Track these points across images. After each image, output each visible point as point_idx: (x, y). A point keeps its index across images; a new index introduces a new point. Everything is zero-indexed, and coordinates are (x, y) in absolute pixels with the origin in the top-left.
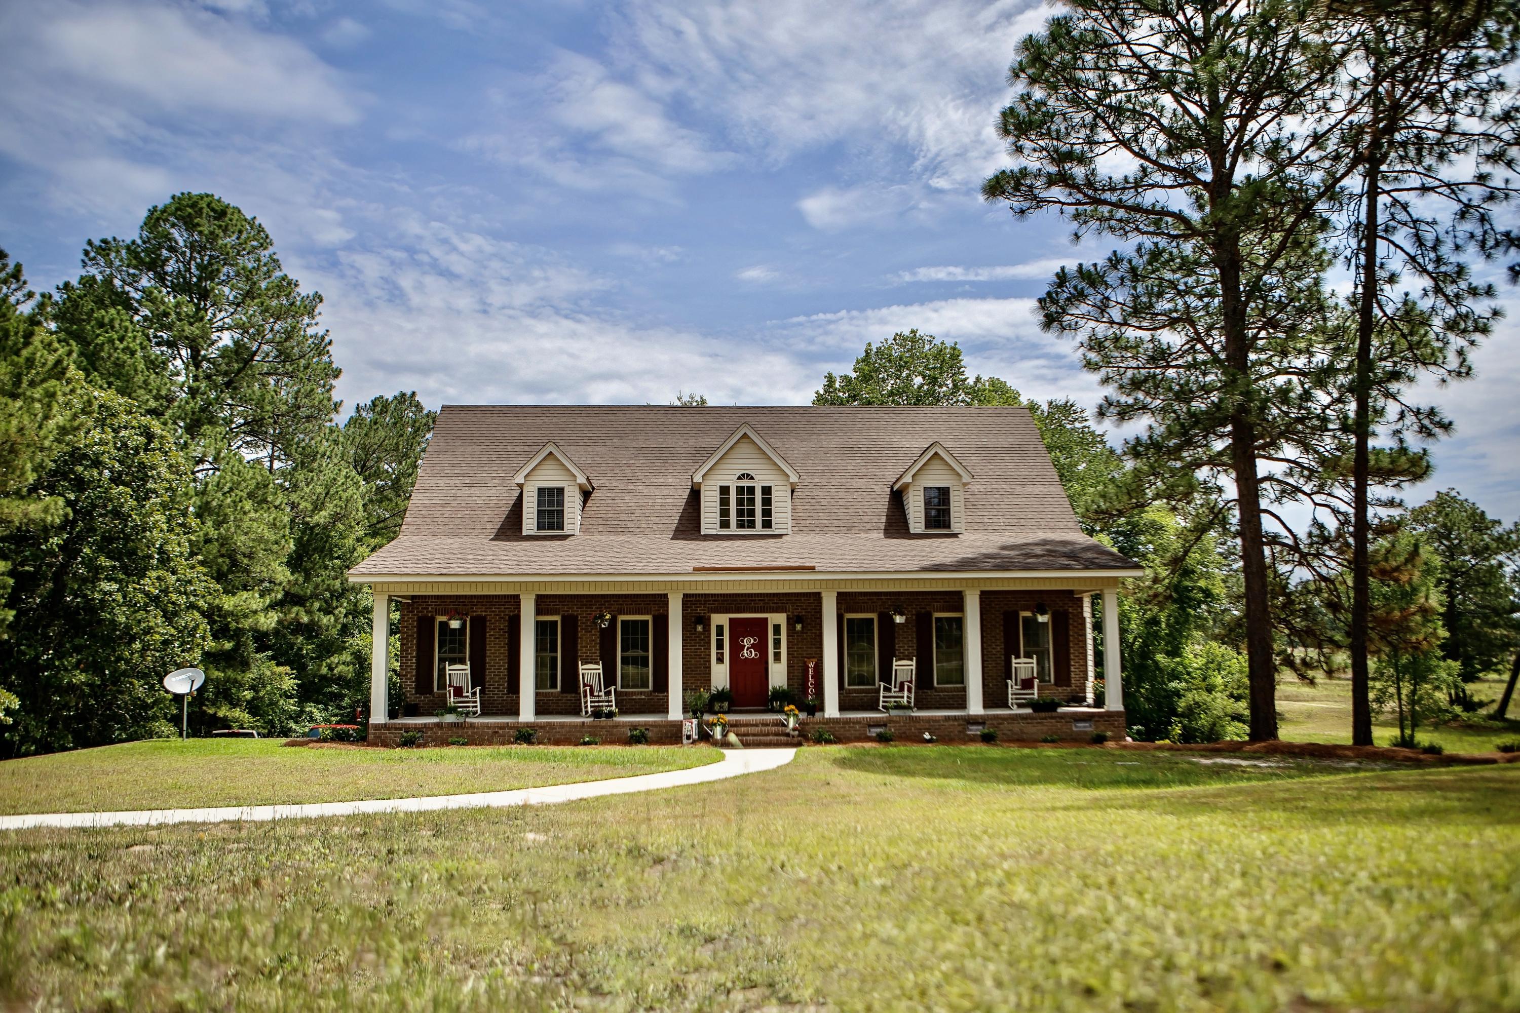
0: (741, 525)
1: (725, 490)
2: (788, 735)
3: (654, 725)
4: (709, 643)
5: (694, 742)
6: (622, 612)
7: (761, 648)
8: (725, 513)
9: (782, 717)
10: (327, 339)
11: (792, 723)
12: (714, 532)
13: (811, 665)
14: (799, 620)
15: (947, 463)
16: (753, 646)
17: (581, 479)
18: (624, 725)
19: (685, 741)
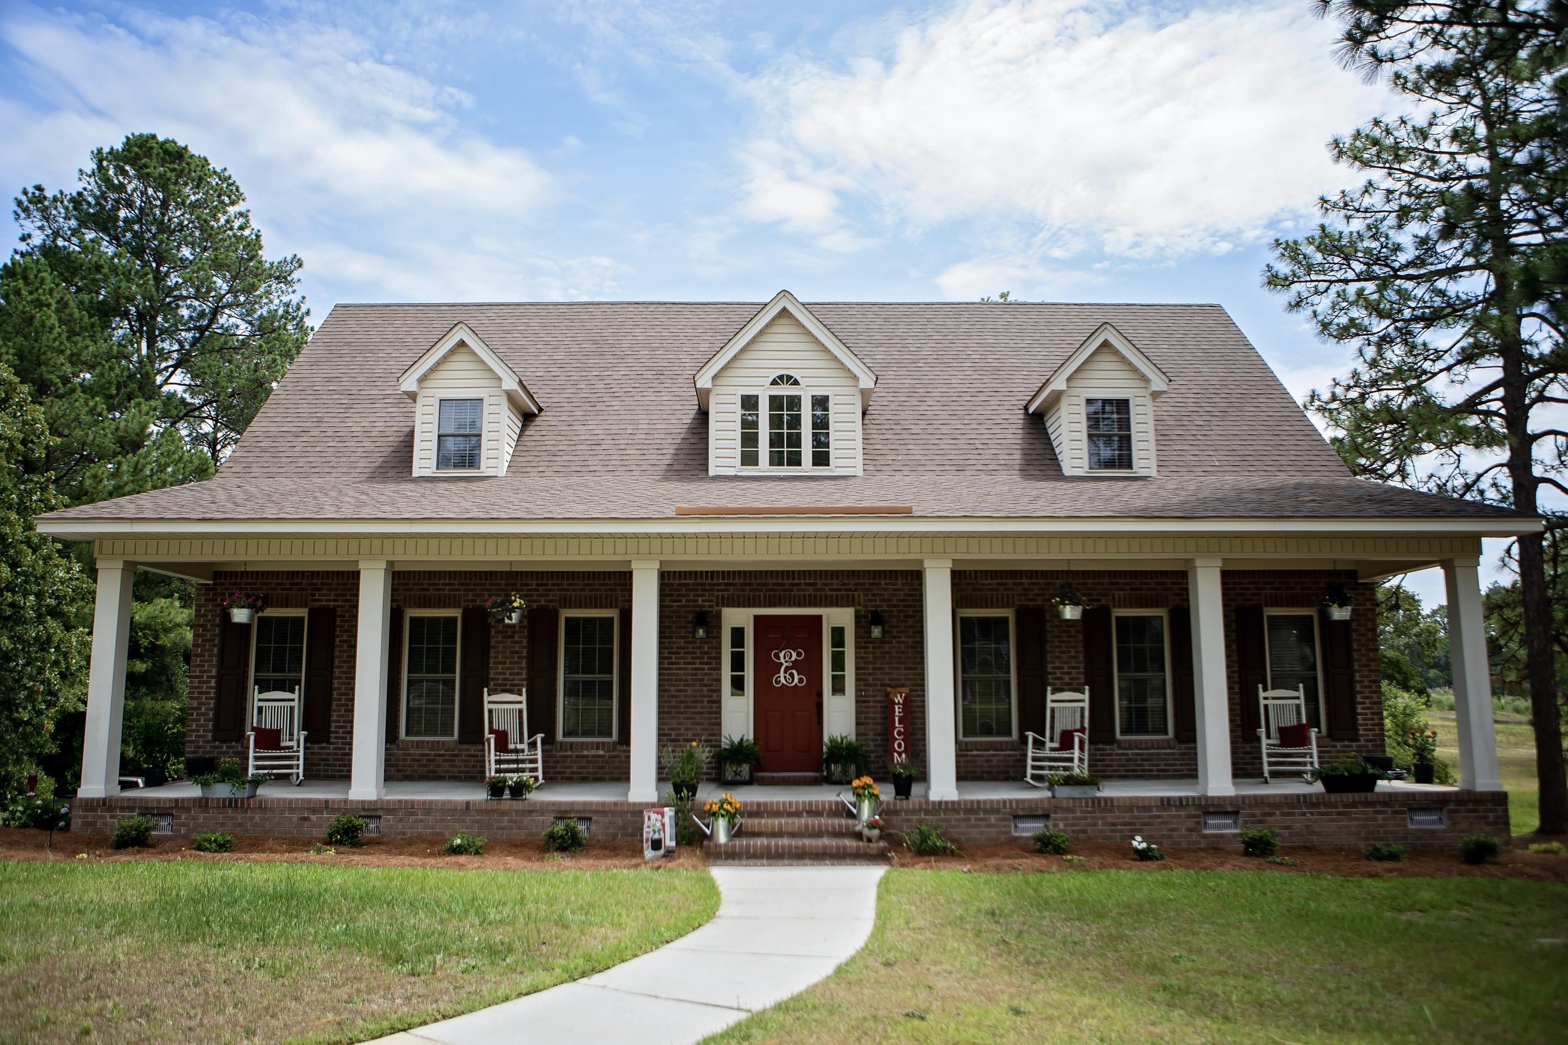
0: (776, 460)
1: (750, 403)
2: (859, 836)
3: (602, 810)
4: (718, 658)
5: (669, 854)
6: (567, 603)
7: (810, 668)
8: (749, 439)
9: (847, 797)
10: (304, 309)
11: (866, 811)
12: (732, 472)
13: (899, 699)
14: (877, 618)
15: (1124, 359)
16: (795, 665)
17: (510, 384)
18: (544, 808)
19: (649, 854)
